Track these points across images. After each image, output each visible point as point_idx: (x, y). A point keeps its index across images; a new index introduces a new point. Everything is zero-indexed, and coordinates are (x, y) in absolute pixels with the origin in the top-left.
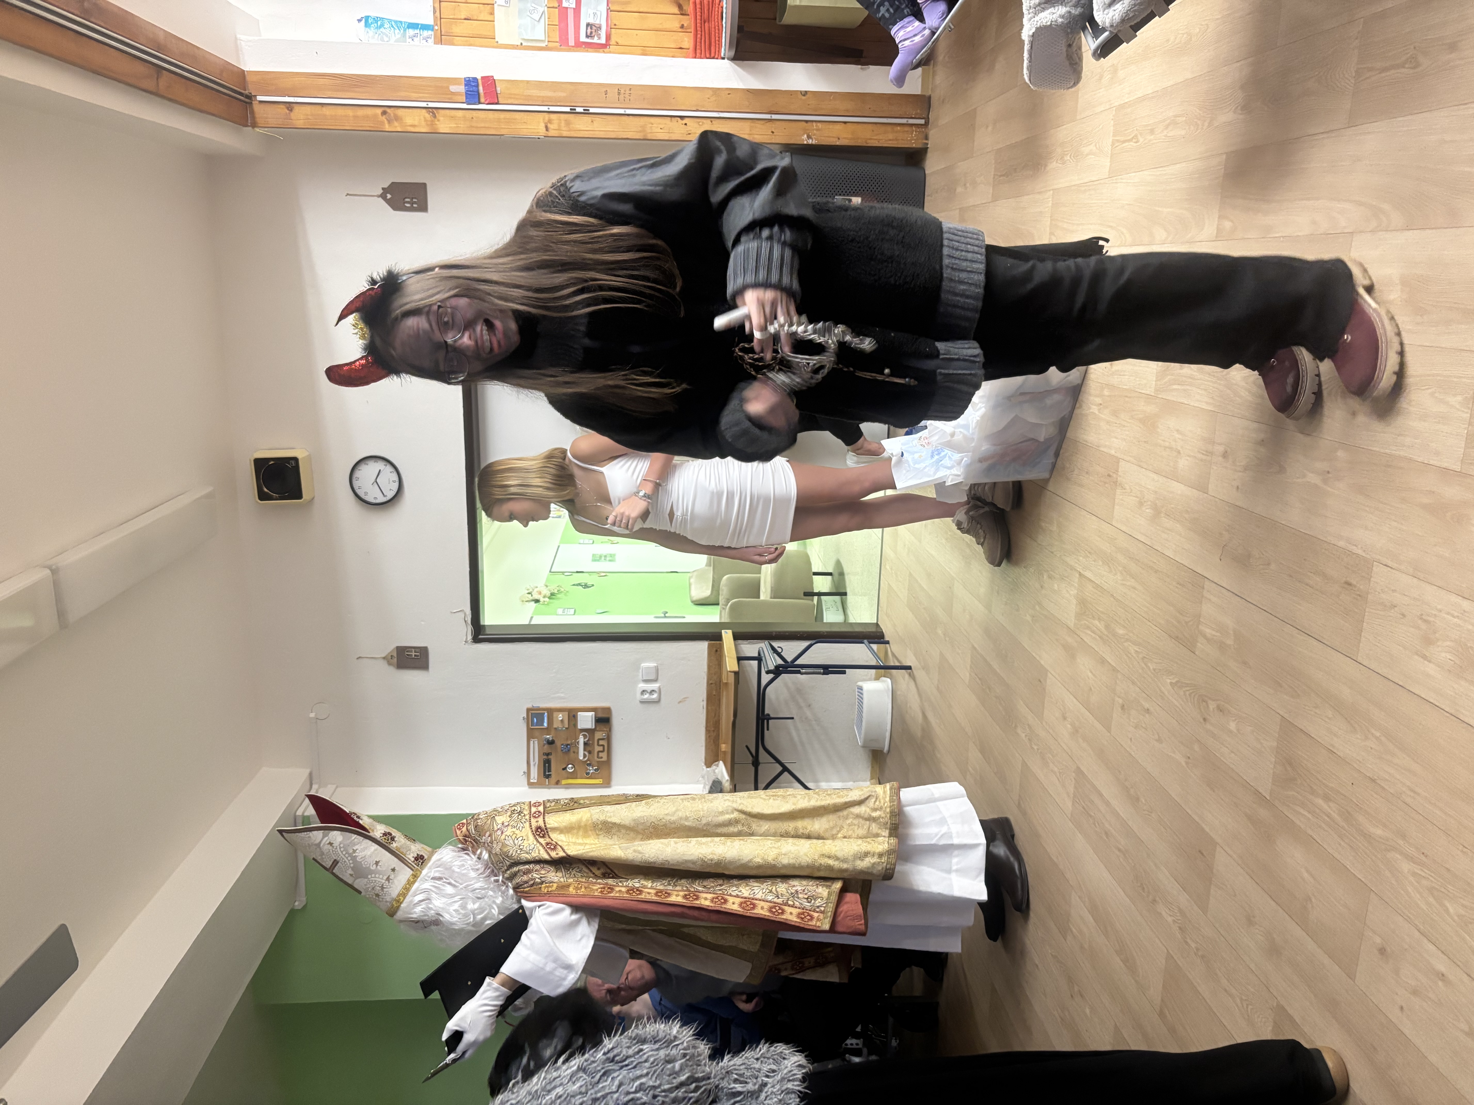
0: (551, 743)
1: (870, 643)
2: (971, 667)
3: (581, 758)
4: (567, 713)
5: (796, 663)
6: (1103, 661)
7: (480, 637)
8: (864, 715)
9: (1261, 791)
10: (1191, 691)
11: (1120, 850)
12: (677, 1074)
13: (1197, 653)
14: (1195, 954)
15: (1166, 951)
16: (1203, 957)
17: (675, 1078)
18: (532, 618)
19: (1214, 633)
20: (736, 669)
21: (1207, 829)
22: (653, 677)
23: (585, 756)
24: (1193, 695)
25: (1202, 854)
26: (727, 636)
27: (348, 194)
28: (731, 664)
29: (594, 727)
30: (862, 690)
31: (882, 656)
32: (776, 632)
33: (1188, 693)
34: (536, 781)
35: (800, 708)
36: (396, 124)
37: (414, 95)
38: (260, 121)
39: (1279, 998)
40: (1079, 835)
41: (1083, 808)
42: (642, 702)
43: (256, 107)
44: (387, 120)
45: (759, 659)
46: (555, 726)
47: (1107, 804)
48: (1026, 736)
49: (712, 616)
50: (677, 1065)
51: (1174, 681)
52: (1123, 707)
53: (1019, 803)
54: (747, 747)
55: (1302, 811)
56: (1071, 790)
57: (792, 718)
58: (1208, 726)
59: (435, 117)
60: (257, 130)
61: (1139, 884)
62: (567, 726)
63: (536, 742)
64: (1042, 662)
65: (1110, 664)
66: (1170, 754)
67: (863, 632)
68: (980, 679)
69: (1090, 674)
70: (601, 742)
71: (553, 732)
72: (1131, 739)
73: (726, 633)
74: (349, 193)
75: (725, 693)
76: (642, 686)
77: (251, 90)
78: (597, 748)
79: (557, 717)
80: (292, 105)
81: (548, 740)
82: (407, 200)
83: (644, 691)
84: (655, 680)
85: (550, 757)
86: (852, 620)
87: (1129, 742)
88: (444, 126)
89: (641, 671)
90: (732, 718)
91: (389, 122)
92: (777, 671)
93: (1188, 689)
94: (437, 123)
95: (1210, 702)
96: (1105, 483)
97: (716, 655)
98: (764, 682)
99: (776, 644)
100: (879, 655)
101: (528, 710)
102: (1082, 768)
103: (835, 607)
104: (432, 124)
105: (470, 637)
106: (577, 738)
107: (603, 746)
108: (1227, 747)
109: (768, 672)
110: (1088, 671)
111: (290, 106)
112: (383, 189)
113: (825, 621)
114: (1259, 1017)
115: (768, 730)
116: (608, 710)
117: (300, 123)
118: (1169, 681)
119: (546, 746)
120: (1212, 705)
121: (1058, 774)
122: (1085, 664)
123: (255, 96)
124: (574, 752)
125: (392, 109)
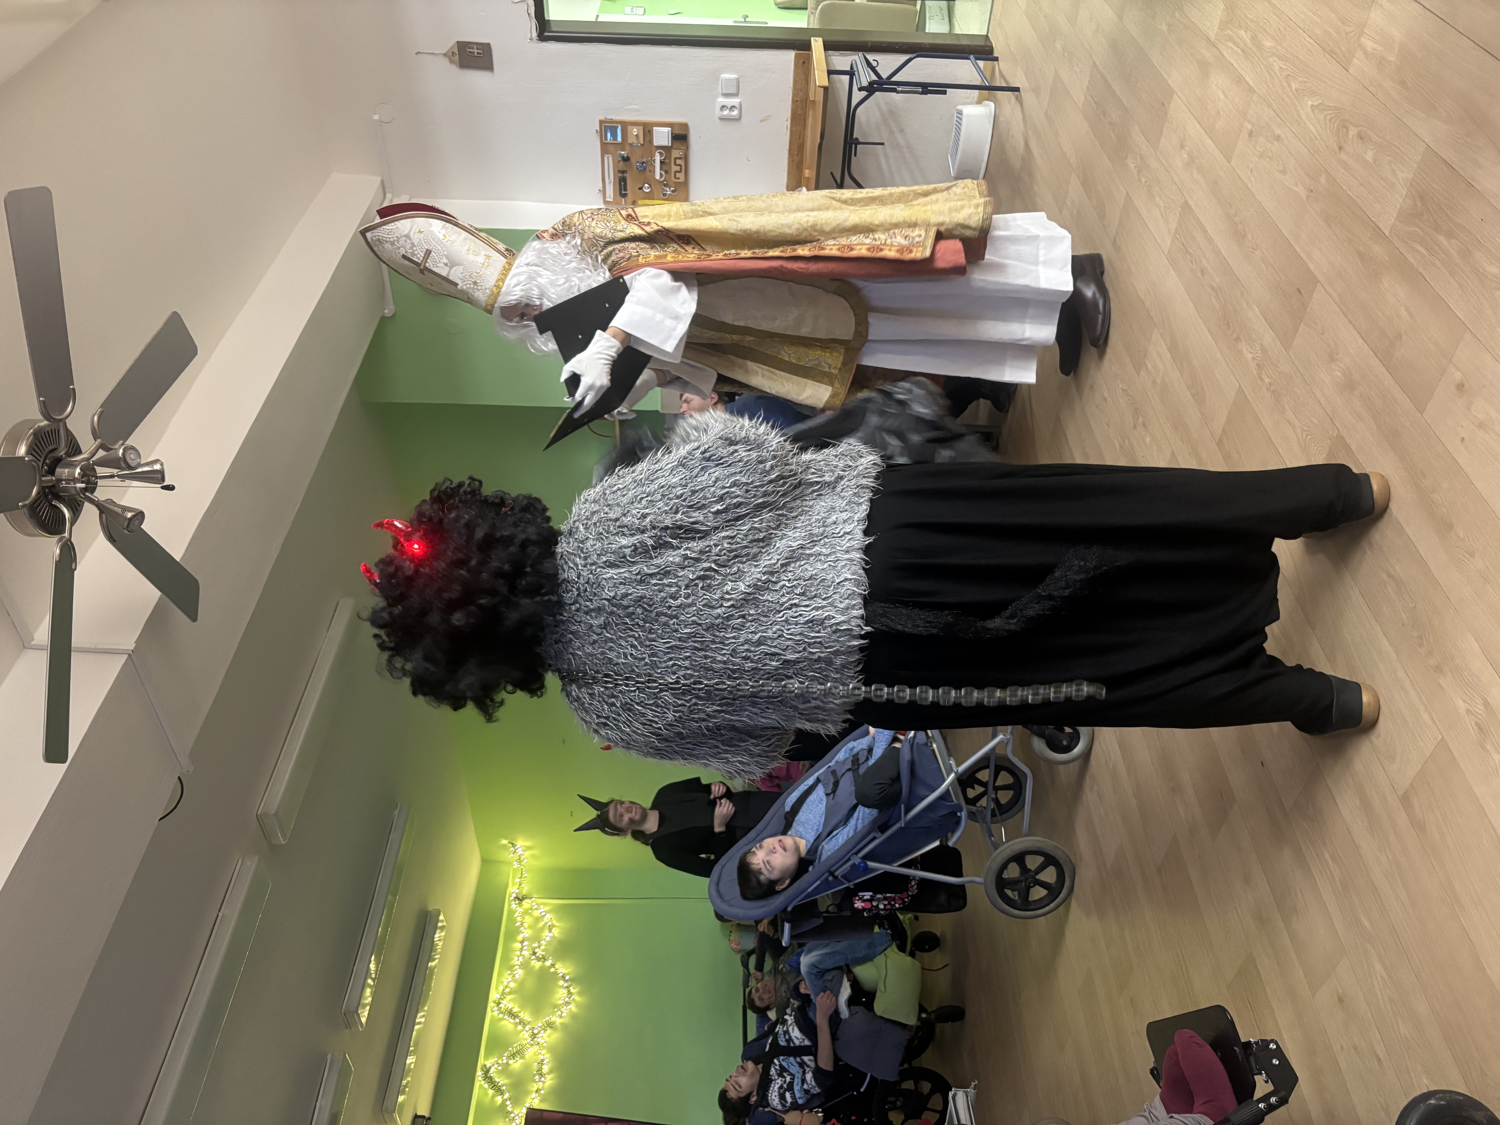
0: (626, 159)
1: (977, 59)
2: (1088, 88)
3: (658, 177)
4: (642, 128)
5: (893, 79)
6: (1239, 80)
7: (546, 34)
8: (961, 143)
9: (1381, 226)
10: (1333, 115)
11: (1212, 288)
12: (768, 473)
13: (1350, 71)
14: (1267, 389)
15: (1238, 385)
16: (1273, 391)
17: (765, 476)
18: (598, 16)
19: (1375, 46)
20: (826, 83)
21: (1312, 266)
22: (733, 91)
23: (661, 175)
24: (1333, 120)
25: (1300, 292)
26: (817, 44)
28: (820, 78)
29: (670, 145)
30: (961, 114)
31: (988, 75)
32: (872, 42)
33: (1329, 117)
34: (612, 200)
35: (892, 133)
39: (1340, 429)
40: (1173, 272)
41: (1183, 244)
42: (721, 119)
45: (851, 73)
46: (630, 141)
47: (1210, 240)
48: (1135, 167)
49: (798, 20)
50: (768, 464)
51: (1316, 104)
52: (1251, 134)
53: (1115, 240)
54: (832, 173)
55: (1419, 248)
56: (1173, 226)
57: (882, 144)
58: (1343, 156)
61: (1225, 323)
62: (642, 143)
63: (611, 158)
64: (1170, 82)
65: (1248, 83)
66: (1291, 187)
67: (969, 46)
68: (1096, 103)
69: (1222, 96)
70: (678, 162)
71: (628, 148)
72: (1251, 170)
73: (816, 41)
75: (811, 113)
76: (722, 100)
78: (675, 168)
79: (632, 132)
81: (623, 157)
83: (723, 106)
84: (736, 95)
85: (625, 175)
86: (957, 31)
87: (1249, 174)
89: (720, 82)
90: (819, 140)
92: (871, 89)
93: (1330, 112)
95: (1351, 128)
97: (804, 66)
98: (855, 102)
99: (871, 57)
100: (985, 73)
101: (601, 122)
102: (1190, 202)
103: (939, 14)
105: (535, 34)
106: (653, 156)
107: (680, 165)
108: (1357, 179)
109: (861, 89)
110: (1220, 92)
113: (927, 31)
114: (1315, 446)
115: (855, 155)
116: (685, 126)
118: (1310, 103)
119: (621, 163)
120: (1353, 132)
121: (1162, 209)
122: (1218, 83)
124: (650, 171)
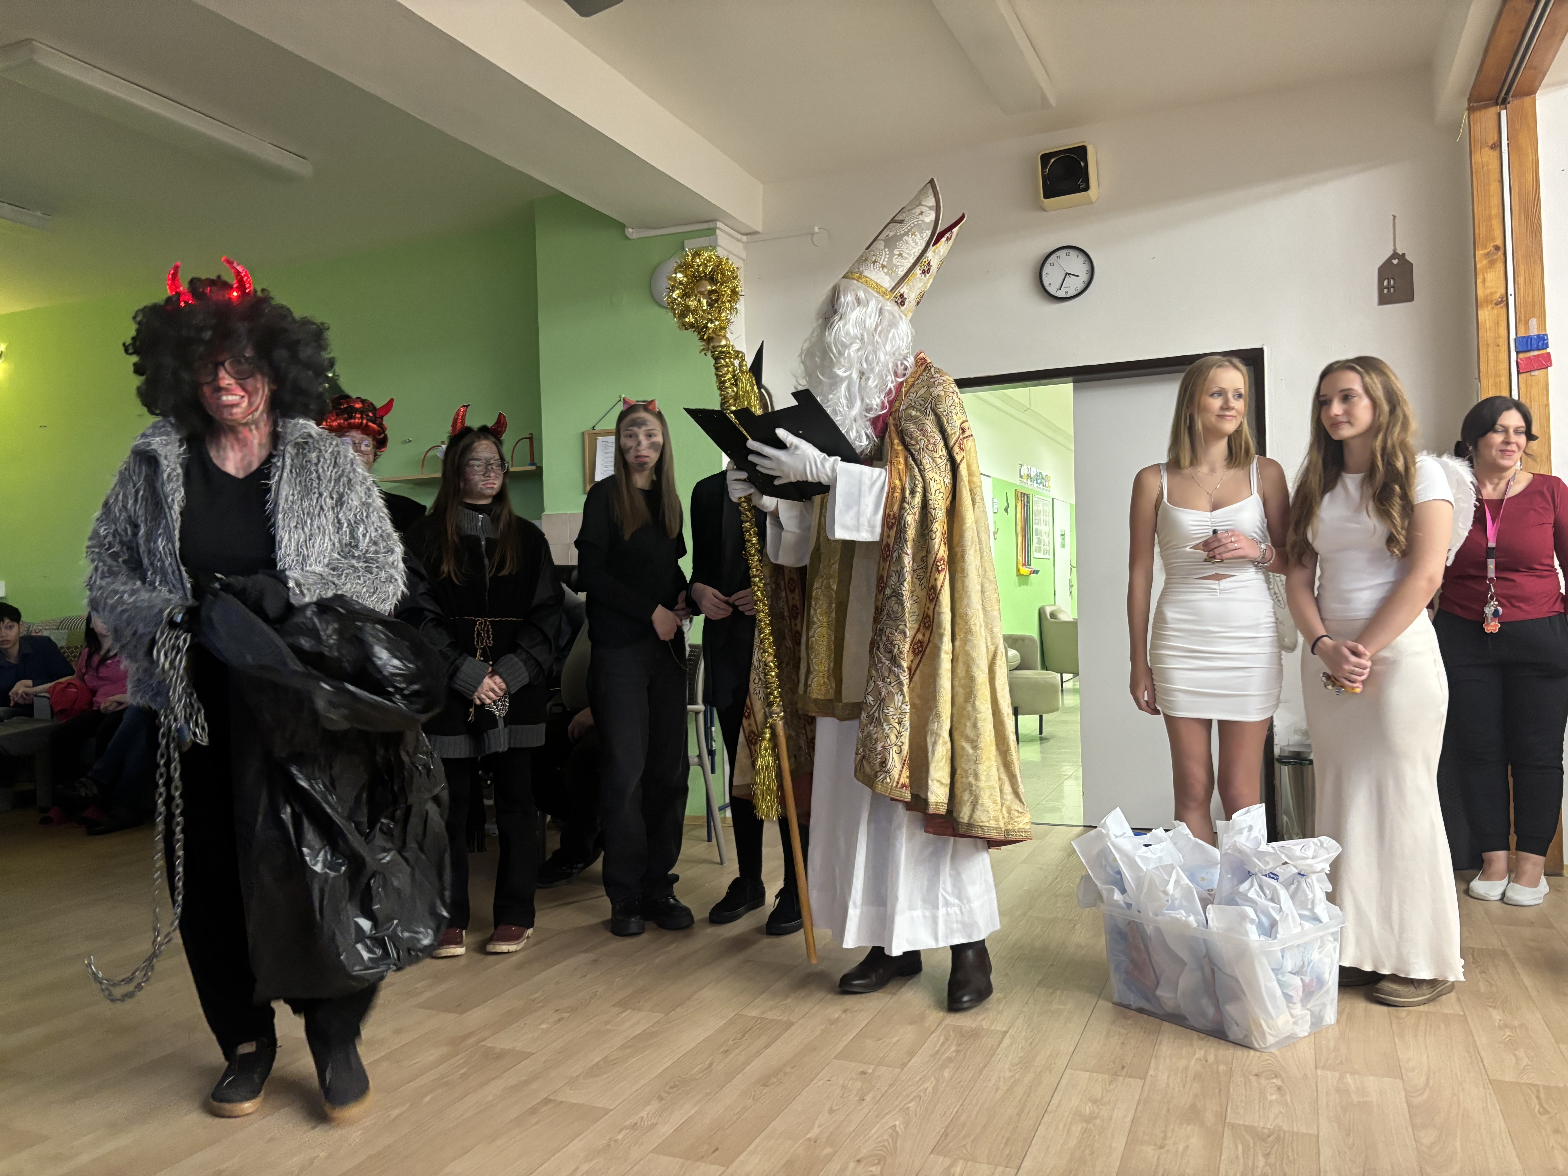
6: (911, 1053)
10: (889, 1147)
13: (932, 1156)
14: (611, 1138)
15: (612, 1108)
16: (609, 1146)
21: (741, 1158)
24: (885, 1149)
25: (714, 1151)
27: (1394, 217)
33: (886, 1144)
36: (1485, 262)
37: (1521, 280)
38: (1477, 115)
40: (724, 1022)
41: (752, 1028)
43: (1493, 110)
44: (1488, 253)
47: (758, 1053)
51: (898, 1129)
52: (864, 1073)
58: (852, 1165)
59: (1496, 304)
60: (1466, 114)
61: (676, 1083)
65: (909, 1061)
66: (817, 1122)
69: (895, 1040)
72: (829, 1080)
74: (1397, 219)
77: (1513, 103)
80: (1498, 148)
82: (1392, 282)
87: (826, 1079)
88: (1486, 315)
91: (1488, 254)
93: (891, 1144)
94: (1490, 307)
95: (879, 1167)
96: (1114, 1062)
104: (1488, 301)
110: (899, 1038)
111: (1497, 146)
112: (1404, 255)
117: (1477, 158)
118: (897, 1123)
120: (876, 1170)
122: (907, 1034)
123: (1506, 108)
125: (1502, 257)
